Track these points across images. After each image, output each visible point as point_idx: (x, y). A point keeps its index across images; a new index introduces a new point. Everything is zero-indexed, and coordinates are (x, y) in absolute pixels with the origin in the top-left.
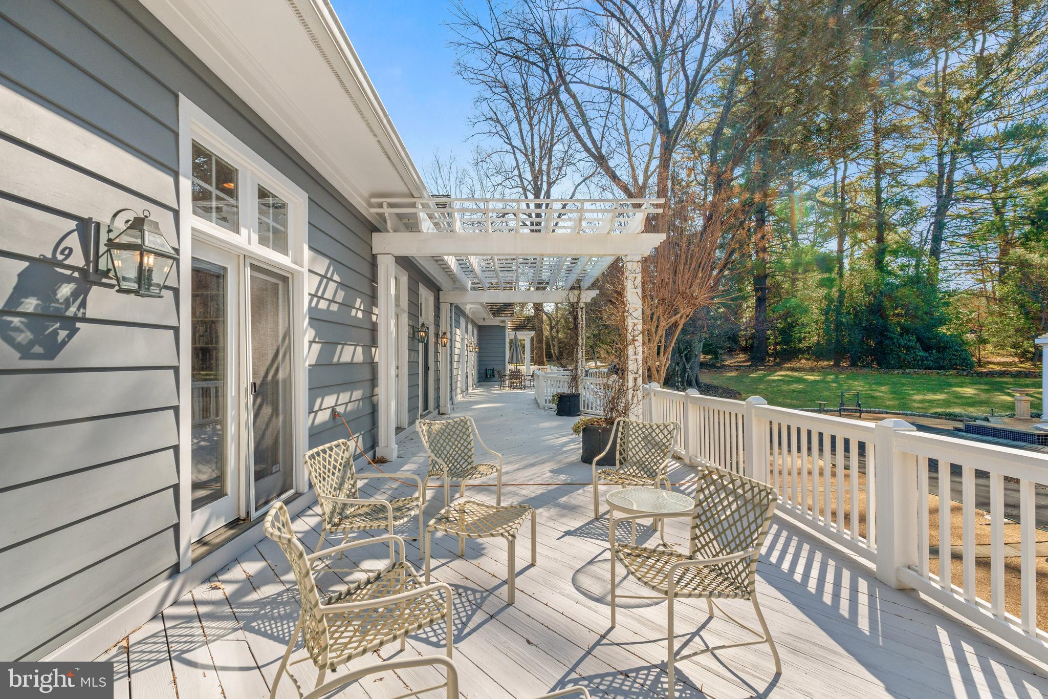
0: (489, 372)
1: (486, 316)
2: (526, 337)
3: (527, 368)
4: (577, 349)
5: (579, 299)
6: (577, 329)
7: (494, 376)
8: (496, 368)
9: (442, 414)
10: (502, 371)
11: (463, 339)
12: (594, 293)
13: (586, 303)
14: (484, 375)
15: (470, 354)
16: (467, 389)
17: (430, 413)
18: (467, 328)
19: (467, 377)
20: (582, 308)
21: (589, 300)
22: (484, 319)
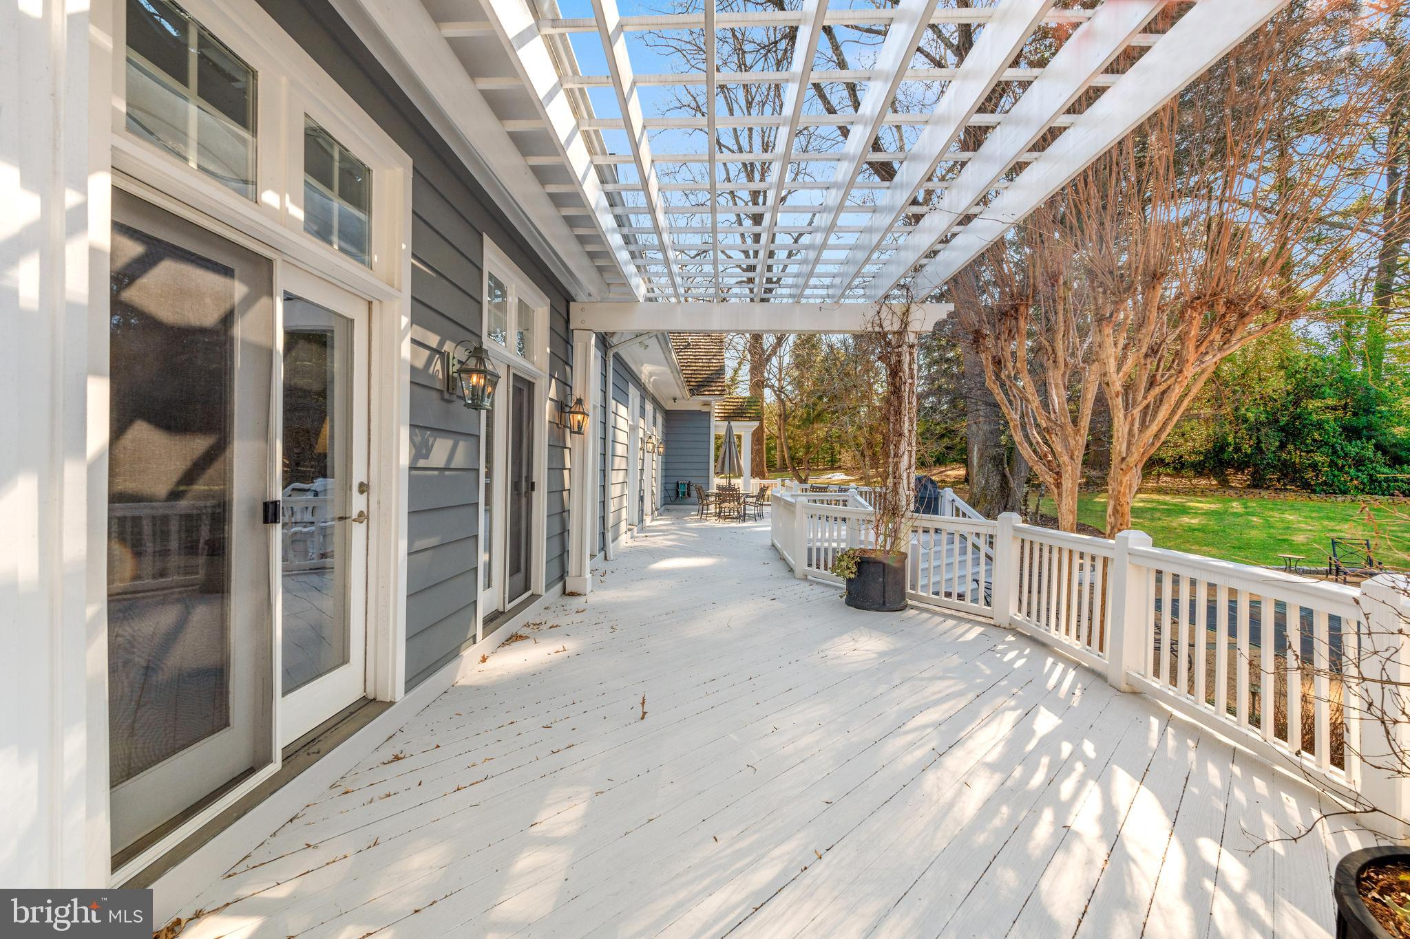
0: (681, 489)
1: (678, 393)
2: (744, 430)
3: (747, 484)
4: (897, 446)
5: (905, 324)
6: (900, 399)
7: (689, 495)
8: (693, 481)
9: (572, 594)
10: (704, 487)
11: (633, 429)
12: (942, 310)
13: (919, 335)
14: (673, 494)
15: (648, 457)
16: (641, 520)
17: (534, 597)
18: (643, 408)
19: (642, 499)
20: (912, 346)
21: (929, 327)
22: (675, 399)
